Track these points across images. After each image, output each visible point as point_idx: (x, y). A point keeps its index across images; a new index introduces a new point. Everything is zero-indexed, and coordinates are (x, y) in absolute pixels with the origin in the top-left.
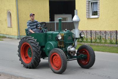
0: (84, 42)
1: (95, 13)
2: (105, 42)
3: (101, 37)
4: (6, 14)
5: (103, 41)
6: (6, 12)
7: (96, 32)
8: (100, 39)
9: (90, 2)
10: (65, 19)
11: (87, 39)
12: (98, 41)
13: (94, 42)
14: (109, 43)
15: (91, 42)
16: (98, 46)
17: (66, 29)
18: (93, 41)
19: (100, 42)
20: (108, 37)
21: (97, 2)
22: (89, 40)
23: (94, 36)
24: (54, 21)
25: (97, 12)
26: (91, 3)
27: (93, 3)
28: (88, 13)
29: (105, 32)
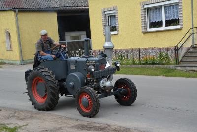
1: (114, 28)
3: (122, 56)
4: (4, 35)
5: (125, 62)
6: (3, 31)
7: (116, 51)
8: (121, 59)
9: (107, 15)
17: (80, 50)
21: (115, 16)
24: (65, 40)
25: (115, 27)
26: (108, 17)
29: (127, 51)
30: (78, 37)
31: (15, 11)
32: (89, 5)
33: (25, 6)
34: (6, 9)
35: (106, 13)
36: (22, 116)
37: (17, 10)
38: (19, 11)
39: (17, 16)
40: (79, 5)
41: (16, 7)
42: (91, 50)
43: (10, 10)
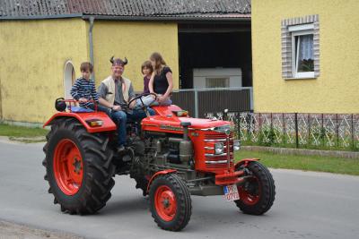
0: (277, 145)
1: (307, 65)
2: (338, 146)
3: (323, 131)
4: (61, 71)
5: (330, 143)
6: (61, 63)
7: (309, 118)
8: (323, 136)
9: (293, 35)
11: (284, 138)
12: (316, 142)
13: (305, 147)
14: (347, 149)
15: (297, 145)
16: (315, 156)
17: (226, 111)
18: (302, 141)
19: (323, 147)
20: (344, 131)
21: (312, 36)
22: (292, 141)
23: (303, 128)
24: (192, 87)
25: (311, 62)
26: (296, 37)
27: (301, 36)
28: (287, 65)
29: (337, 118)
30: (222, 82)
31: (87, 20)
32: (254, 10)
33: (109, 9)
34: (69, 15)
35: (291, 29)
37: (92, 18)
38: (96, 20)
39: (91, 31)
40: (229, 8)
41: (90, 10)
42: (252, 111)
43: (79, 18)
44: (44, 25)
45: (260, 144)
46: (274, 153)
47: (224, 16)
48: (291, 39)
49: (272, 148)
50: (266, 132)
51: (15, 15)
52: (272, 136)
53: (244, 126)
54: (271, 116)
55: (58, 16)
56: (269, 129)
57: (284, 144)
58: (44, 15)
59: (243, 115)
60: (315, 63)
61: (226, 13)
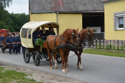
0: (112, 49)
1: (121, 26)
7: (122, 42)
10: (95, 31)
11: (114, 47)
12: (124, 49)
13: (121, 50)
15: (118, 49)
17: (97, 39)
18: (120, 48)
21: (123, 17)
22: (117, 48)
23: (120, 45)
26: (118, 18)
27: (120, 18)
28: (115, 26)
31: (56, 13)
32: (105, 10)
33: (62, 10)
34: (51, 11)
35: (116, 15)
36: (60, 79)
37: (58, 13)
38: (59, 13)
39: (57, 16)
40: (97, 9)
41: (57, 10)
42: (104, 39)
43: (54, 12)
44: (44, 15)
45: (107, 49)
46: (111, 52)
47: (96, 11)
48: (116, 18)
49: (110, 50)
50: (109, 46)
51: (36, 12)
52: (111, 47)
53: (102, 44)
54: (110, 41)
55: (48, 12)
56: (109, 45)
57: (114, 49)
58: (44, 12)
59: (102, 41)
60: (124, 25)
61: (96, 10)
